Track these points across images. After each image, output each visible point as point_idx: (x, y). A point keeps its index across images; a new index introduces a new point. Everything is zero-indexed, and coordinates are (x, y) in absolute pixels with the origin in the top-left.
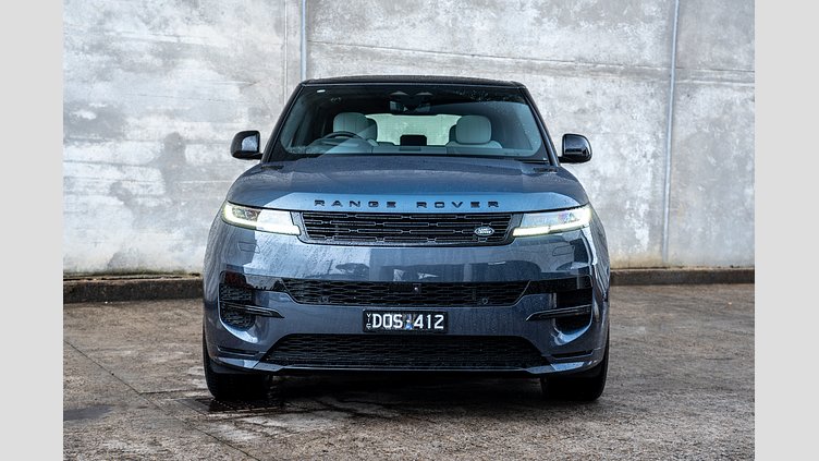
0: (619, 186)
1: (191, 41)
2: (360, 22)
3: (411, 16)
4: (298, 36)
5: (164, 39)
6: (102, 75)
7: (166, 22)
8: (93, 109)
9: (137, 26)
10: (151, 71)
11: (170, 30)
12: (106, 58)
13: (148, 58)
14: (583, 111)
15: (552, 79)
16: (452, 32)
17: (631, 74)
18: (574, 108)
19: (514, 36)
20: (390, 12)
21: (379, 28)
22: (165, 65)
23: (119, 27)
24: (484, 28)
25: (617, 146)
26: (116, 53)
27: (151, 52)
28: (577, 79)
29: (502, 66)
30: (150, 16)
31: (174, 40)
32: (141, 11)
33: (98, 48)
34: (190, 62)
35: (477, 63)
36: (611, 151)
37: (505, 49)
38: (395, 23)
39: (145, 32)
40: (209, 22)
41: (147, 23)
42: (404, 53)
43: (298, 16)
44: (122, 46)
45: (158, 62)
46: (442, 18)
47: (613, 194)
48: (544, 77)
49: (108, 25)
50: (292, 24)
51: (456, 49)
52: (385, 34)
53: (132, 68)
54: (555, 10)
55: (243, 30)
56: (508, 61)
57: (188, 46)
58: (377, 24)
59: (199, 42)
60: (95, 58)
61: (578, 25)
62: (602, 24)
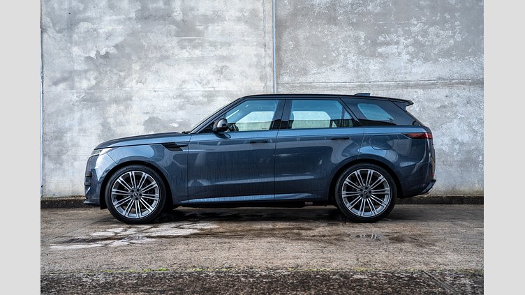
0: (473, 147)
1: (220, 89)
2: (304, 72)
3: (332, 66)
4: (272, 81)
5: (208, 89)
6: (181, 108)
7: (209, 82)
8: (177, 123)
9: (196, 85)
10: (202, 104)
11: (211, 85)
12: (183, 100)
13: (201, 98)
14: (445, 107)
15: (422, 91)
16: (357, 72)
17: (477, 84)
18: (438, 105)
19: (395, 71)
20: (320, 65)
21: (314, 74)
22: (208, 101)
23: (188, 86)
24: (375, 68)
25: (470, 125)
26: (188, 98)
27: (202, 96)
28: (438, 90)
29: (389, 86)
30: (202, 80)
31: (213, 89)
32: (198, 79)
33: (179, 96)
34: (219, 98)
35: (373, 86)
36: (465, 127)
37: (390, 77)
38: (323, 70)
39: (200, 88)
40: (228, 80)
41: (201, 83)
42: (329, 85)
43: (272, 73)
44: (190, 94)
45: (205, 100)
46: (350, 65)
47: (469, 152)
48: (416, 90)
49: (184, 86)
50: (268, 76)
51: (359, 80)
52: (318, 76)
53: (194, 103)
54: (421, 54)
55: (245, 82)
56: (392, 83)
57: (219, 91)
58: (313, 72)
59: (224, 89)
60: (178, 101)
61: (438, 60)
62: (454, 58)
